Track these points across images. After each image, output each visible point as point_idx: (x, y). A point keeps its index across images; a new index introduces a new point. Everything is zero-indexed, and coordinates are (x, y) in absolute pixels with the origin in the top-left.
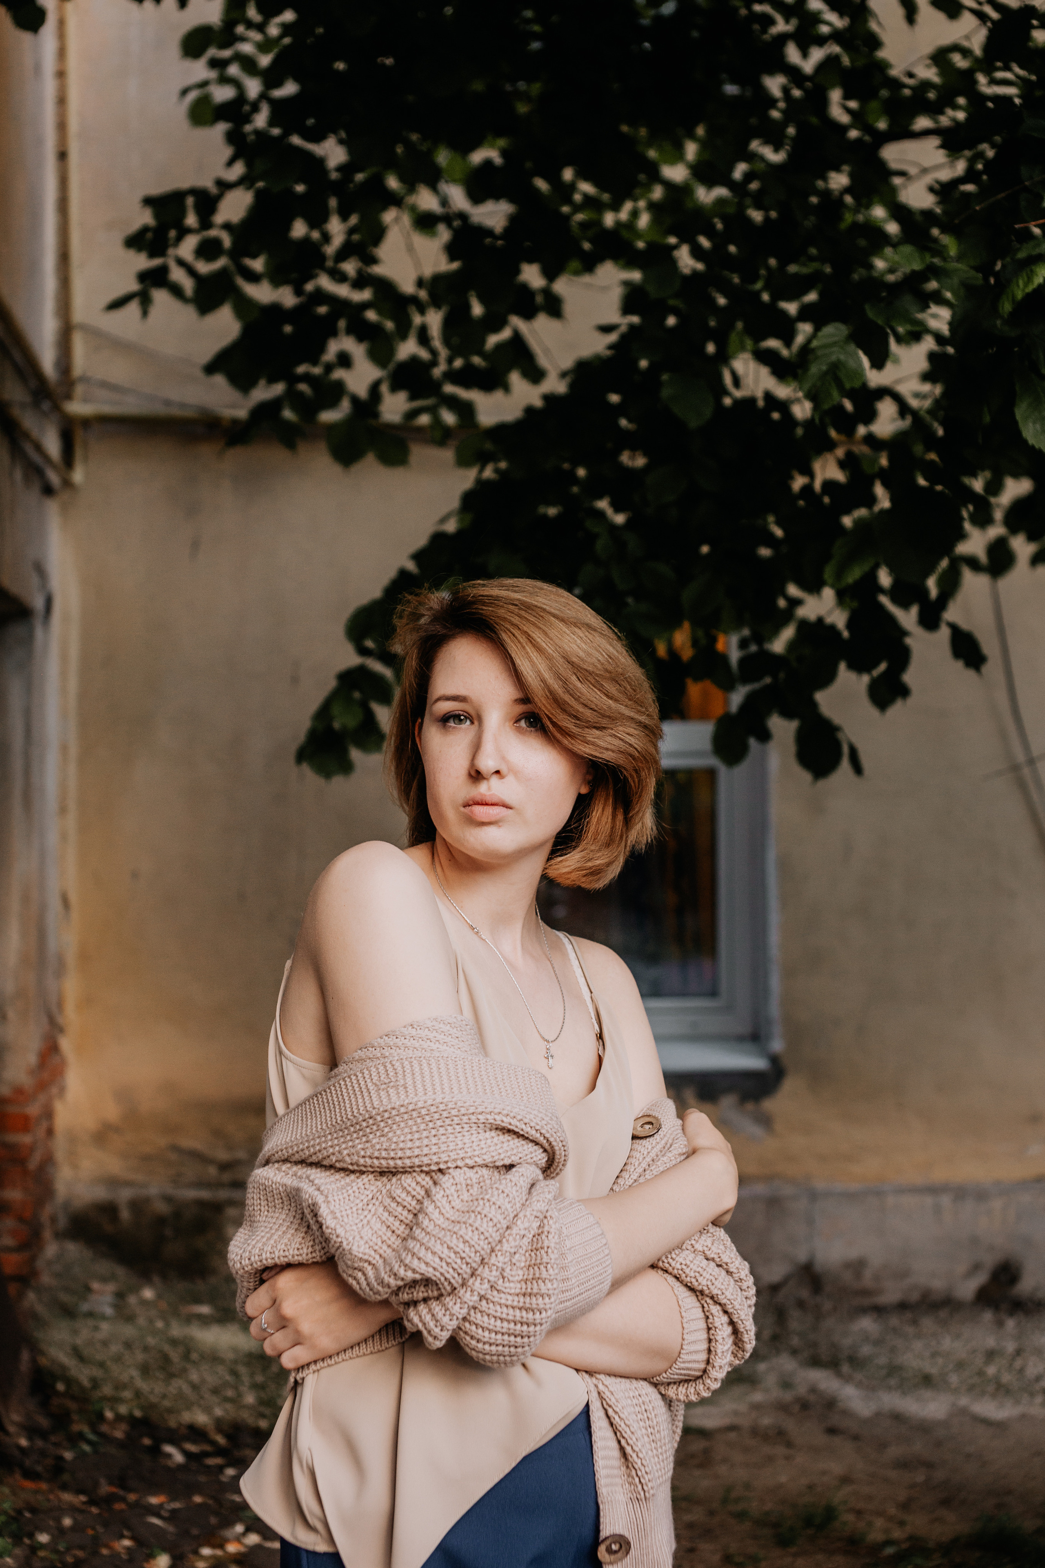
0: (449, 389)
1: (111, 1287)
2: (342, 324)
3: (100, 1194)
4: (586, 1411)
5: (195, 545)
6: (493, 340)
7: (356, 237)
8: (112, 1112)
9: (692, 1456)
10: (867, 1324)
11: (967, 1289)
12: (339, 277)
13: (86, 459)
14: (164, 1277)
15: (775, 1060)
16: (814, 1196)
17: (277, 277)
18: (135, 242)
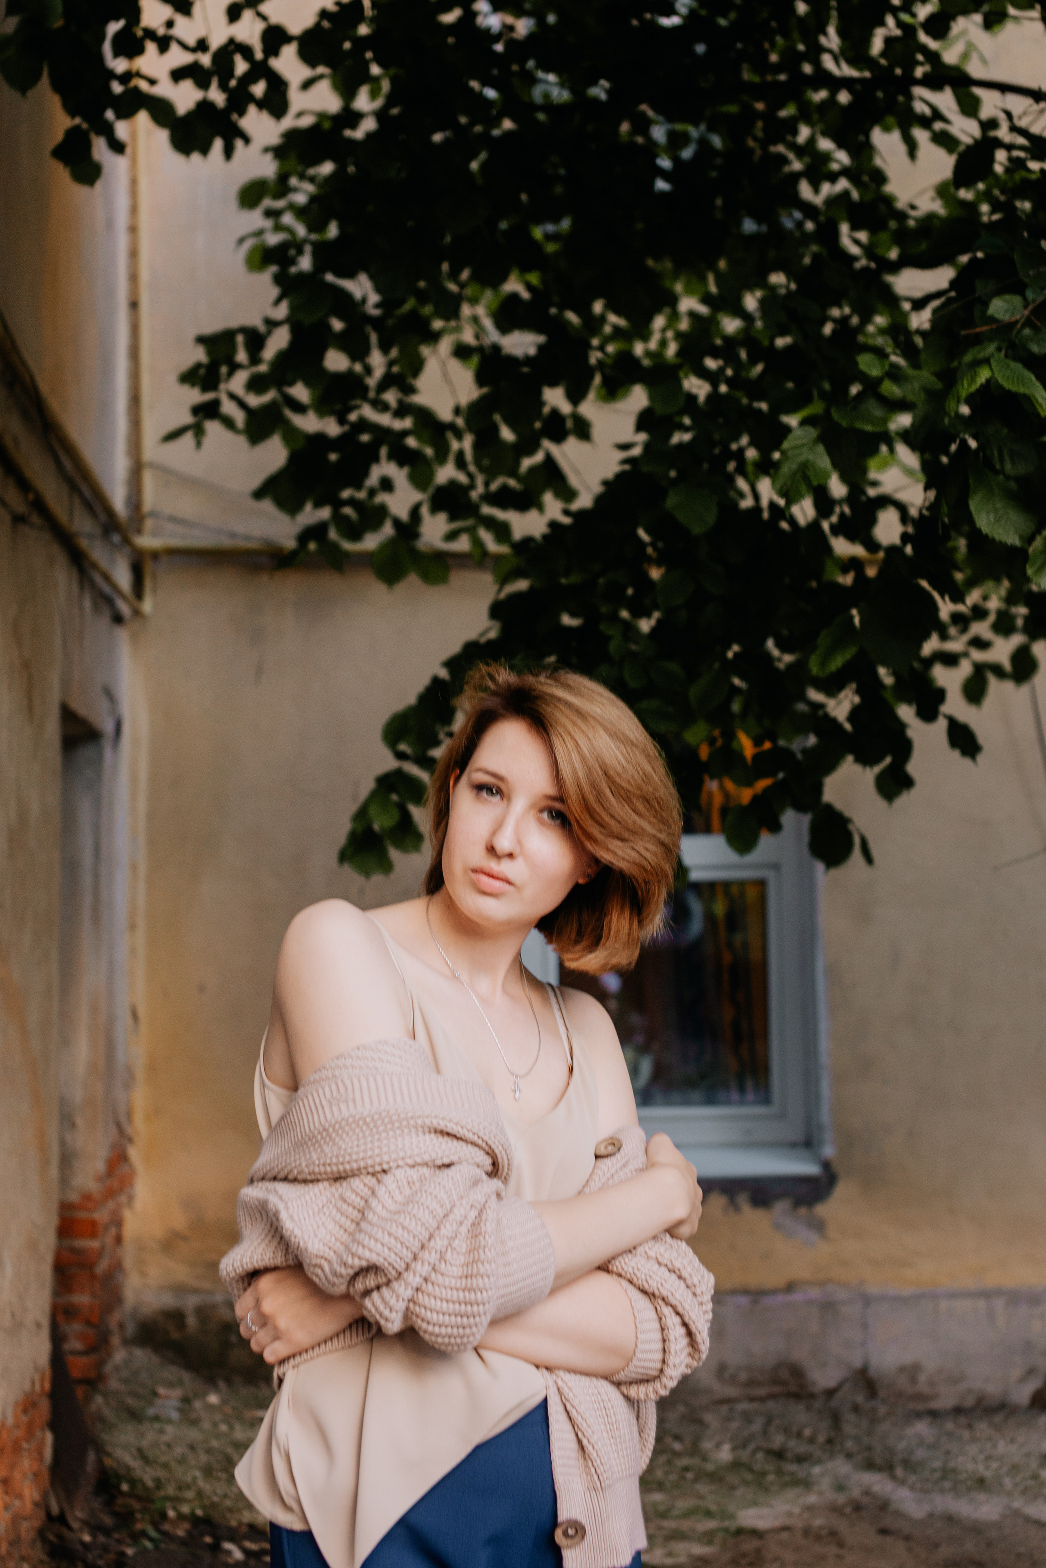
0: (487, 510)
1: (177, 1393)
2: (384, 451)
3: (167, 1301)
4: (544, 1405)
5: (259, 671)
6: (527, 463)
7: (395, 369)
8: (179, 1220)
9: (744, 1555)
10: (922, 1428)
11: (1023, 1394)
12: (381, 406)
13: (154, 590)
14: (229, 1382)
15: (826, 1165)
16: (867, 1300)
17: (323, 406)
18: (189, 377)
